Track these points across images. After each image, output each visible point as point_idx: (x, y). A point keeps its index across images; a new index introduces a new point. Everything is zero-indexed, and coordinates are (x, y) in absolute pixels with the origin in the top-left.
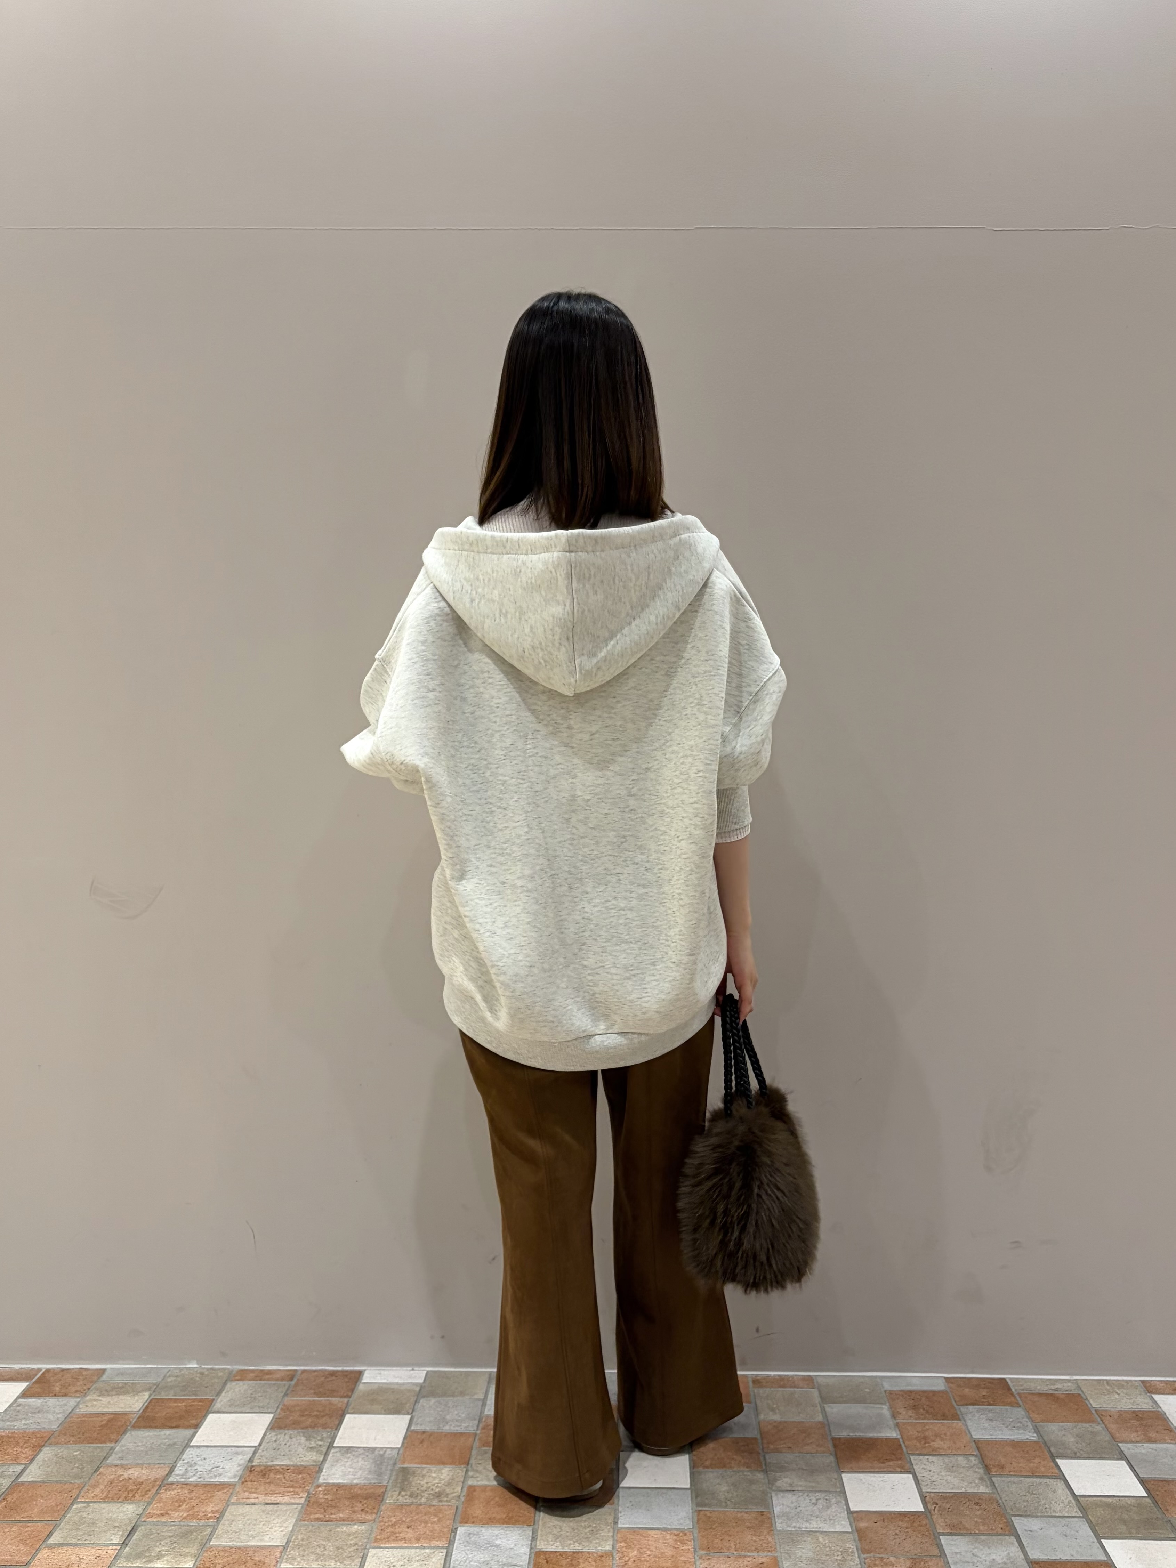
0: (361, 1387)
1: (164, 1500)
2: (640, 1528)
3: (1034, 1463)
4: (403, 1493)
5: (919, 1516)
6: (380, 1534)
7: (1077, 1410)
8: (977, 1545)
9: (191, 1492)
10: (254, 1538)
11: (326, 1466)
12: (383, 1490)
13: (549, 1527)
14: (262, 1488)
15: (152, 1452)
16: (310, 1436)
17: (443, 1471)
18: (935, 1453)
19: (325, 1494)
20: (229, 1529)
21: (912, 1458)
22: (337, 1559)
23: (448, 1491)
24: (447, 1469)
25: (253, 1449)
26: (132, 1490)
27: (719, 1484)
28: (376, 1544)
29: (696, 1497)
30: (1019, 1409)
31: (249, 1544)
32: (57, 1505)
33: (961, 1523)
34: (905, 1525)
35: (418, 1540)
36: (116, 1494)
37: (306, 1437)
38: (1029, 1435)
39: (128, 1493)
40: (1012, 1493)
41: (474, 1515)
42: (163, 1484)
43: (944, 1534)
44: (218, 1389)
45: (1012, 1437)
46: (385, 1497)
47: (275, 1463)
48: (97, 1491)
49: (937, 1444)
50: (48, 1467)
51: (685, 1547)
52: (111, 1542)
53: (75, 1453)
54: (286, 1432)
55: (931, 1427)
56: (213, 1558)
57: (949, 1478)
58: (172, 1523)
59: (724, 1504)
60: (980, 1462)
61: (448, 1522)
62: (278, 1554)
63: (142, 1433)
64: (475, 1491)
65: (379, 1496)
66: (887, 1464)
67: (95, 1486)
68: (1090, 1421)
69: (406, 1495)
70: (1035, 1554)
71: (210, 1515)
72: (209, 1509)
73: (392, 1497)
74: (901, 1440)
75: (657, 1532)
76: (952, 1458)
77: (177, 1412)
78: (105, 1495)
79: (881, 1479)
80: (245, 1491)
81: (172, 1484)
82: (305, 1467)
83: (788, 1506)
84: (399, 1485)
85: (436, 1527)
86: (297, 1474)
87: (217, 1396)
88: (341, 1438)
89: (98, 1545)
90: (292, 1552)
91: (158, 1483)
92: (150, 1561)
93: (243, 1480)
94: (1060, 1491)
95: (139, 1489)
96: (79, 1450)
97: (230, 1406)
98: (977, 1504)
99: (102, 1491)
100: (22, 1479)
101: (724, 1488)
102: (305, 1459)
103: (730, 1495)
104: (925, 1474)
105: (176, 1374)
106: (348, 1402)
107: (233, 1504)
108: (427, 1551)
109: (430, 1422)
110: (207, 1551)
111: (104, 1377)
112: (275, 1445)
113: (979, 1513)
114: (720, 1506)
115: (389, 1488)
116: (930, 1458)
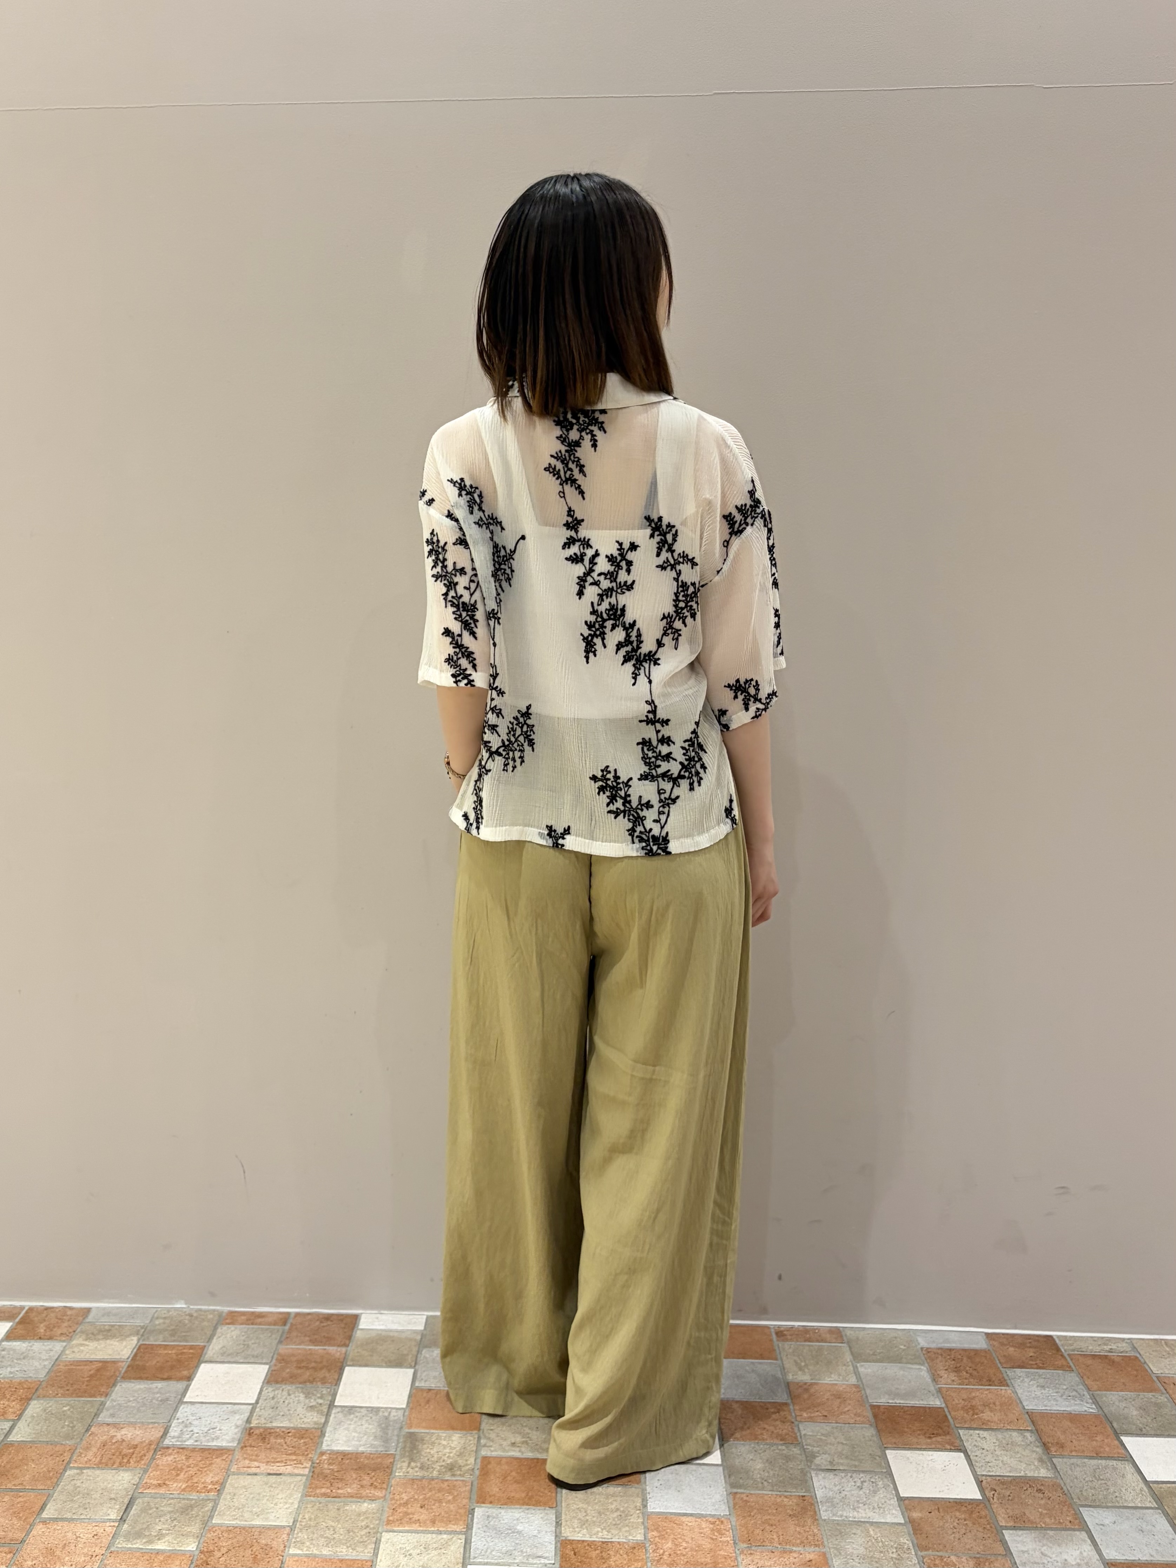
0: (358, 1334)
1: (161, 1468)
2: (671, 1514)
3: (1096, 1441)
4: (413, 1464)
5: (977, 1505)
6: (393, 1514)
7: (1136, 1376)
8: (1045, 1542)
9: (188, 1458)
10: (258, 1516)
11: (329, 1429)
12: (392, 1460)
13: (574, 1510)
14: (262, 1455)
15: (143, 1408)
16: (309, 1393)
17: (454, 1438)
18: (985, 1426)
19: (330, 1464)
20: (231, 1504)
21: (961, 1432)
22: (348, 1545)
23: (461, 1462)
24: (458, 1435)
25: (251, 1406)
26: (126, 1455)
27: (752, 1460)
28: (389, 1527)
29: (729, 1477)
30: (1072, 1374)
31: (253, 1523)
32: (49, 1472)
33: (1025, 1514)
34: (963, 1516)
35: (433, 1522)
36: (110, 1459)
37: (304, 1393)
38: (1087, 1407)
39: (123, 1458)
40: (1076, 1478)
41: (491, 1493)
42: (158, 1447)
43: (1007, 1528)
44: (209, 1333)
45: (1068, 1409)
46: (394, 1469)
47: (274, 1424)
48: (90, 1455)
49: (987, 1415)
50: (38, 1424)
51: (723, 1539)
52: (109, 1518)
53: (65, 1409)
54: (284, 1387)
55: (978, 1394)
56: (216, 1540)
57: (1005, 1458)
58: (171, 1496)
59: (760, 1485)
60: (1037, 1440)
61: (465, 1501)
62: (285, 1536)
63: (133, 1385)
64: (489, 1463)
65: (387, 1467)
66: (934, 1439)
67: (87, 1449)
68: (1152, 1390)
69: (417, 1467)
70: (1111, 1554)
71: (210, 1487)
72: (209, 1480)
73: (401, 1468)
74: (946, 1410)
75: (689, 1519)
76: (1005, 1434)
77: (167, 1361)
78: (98, 1459)
79: (931, 1458)
80: (245, 1459)
81: (168, 1448)
82: (307, 1430)
83: (831, 1490)
84: (407, 1454)
85: (452, 1507)
86: (299, 1438)
87: (208, 1342)
88: (341, 1396)
89: (95, 1521)
90: (300, 1534)
91: (153, 1447)
92: (150, 1542)
93: (242, 1445)
94: (1129, 1476)
95: (133, 1453)
96: (68, 1405)
97: (223, 1354)
98: (1039, 1491)
99: (95, 1455)
100: (11, 1438)
101: (759, 1466)
102: (306, 1420)
103: (767, 1474)
104: (978, 1453)
105: (164, 1316)
106: (345, 1354)
107: (234, 1474)
108: (445, 1536)
109: (435, 1377)
110: (209, 1530)
111: (90, 1318)
112: (272, 1401)
113: (1043, 1502)
114: (757, 1488)
115: (397, 1457)
116: (981, 1432)
